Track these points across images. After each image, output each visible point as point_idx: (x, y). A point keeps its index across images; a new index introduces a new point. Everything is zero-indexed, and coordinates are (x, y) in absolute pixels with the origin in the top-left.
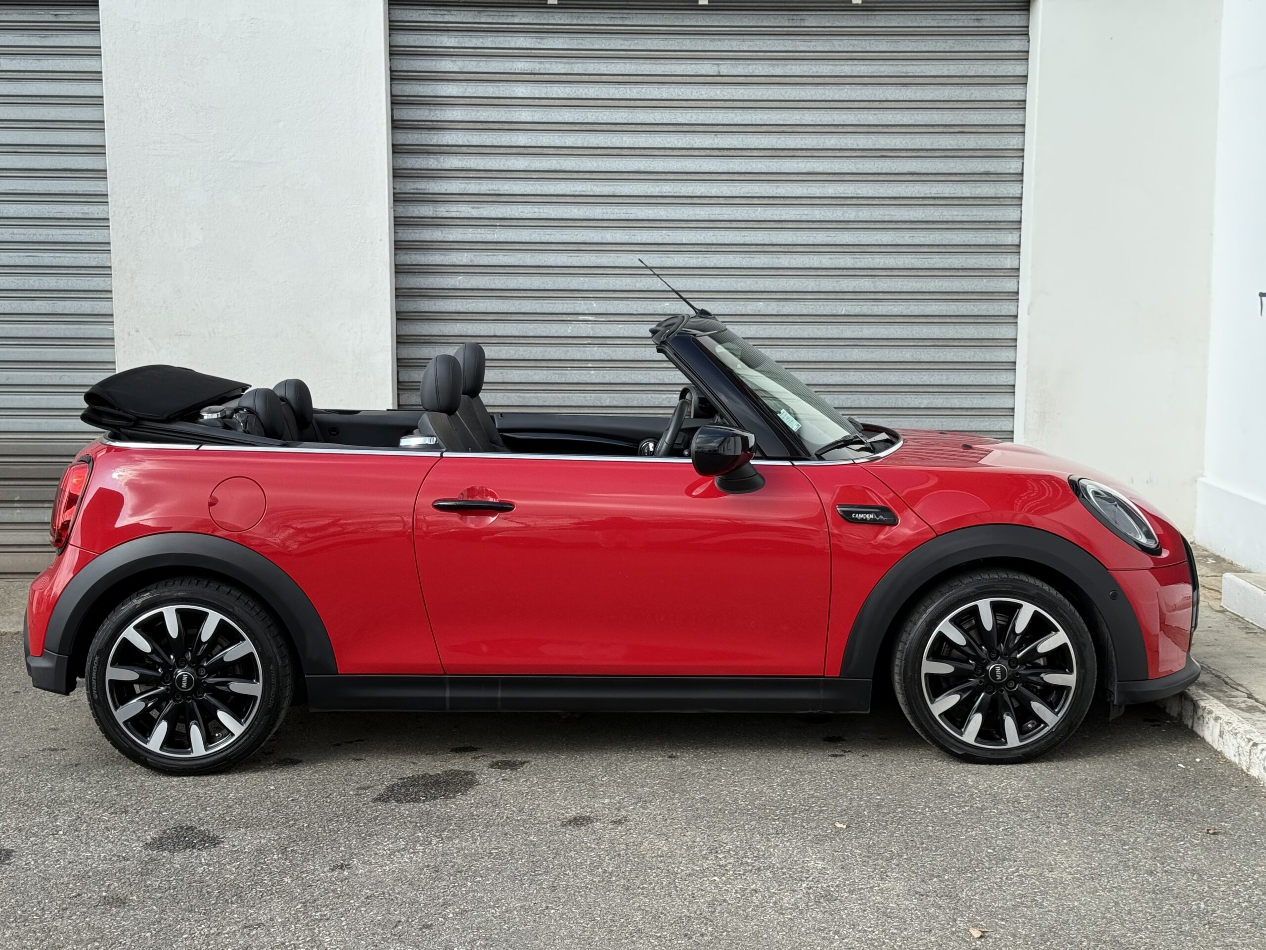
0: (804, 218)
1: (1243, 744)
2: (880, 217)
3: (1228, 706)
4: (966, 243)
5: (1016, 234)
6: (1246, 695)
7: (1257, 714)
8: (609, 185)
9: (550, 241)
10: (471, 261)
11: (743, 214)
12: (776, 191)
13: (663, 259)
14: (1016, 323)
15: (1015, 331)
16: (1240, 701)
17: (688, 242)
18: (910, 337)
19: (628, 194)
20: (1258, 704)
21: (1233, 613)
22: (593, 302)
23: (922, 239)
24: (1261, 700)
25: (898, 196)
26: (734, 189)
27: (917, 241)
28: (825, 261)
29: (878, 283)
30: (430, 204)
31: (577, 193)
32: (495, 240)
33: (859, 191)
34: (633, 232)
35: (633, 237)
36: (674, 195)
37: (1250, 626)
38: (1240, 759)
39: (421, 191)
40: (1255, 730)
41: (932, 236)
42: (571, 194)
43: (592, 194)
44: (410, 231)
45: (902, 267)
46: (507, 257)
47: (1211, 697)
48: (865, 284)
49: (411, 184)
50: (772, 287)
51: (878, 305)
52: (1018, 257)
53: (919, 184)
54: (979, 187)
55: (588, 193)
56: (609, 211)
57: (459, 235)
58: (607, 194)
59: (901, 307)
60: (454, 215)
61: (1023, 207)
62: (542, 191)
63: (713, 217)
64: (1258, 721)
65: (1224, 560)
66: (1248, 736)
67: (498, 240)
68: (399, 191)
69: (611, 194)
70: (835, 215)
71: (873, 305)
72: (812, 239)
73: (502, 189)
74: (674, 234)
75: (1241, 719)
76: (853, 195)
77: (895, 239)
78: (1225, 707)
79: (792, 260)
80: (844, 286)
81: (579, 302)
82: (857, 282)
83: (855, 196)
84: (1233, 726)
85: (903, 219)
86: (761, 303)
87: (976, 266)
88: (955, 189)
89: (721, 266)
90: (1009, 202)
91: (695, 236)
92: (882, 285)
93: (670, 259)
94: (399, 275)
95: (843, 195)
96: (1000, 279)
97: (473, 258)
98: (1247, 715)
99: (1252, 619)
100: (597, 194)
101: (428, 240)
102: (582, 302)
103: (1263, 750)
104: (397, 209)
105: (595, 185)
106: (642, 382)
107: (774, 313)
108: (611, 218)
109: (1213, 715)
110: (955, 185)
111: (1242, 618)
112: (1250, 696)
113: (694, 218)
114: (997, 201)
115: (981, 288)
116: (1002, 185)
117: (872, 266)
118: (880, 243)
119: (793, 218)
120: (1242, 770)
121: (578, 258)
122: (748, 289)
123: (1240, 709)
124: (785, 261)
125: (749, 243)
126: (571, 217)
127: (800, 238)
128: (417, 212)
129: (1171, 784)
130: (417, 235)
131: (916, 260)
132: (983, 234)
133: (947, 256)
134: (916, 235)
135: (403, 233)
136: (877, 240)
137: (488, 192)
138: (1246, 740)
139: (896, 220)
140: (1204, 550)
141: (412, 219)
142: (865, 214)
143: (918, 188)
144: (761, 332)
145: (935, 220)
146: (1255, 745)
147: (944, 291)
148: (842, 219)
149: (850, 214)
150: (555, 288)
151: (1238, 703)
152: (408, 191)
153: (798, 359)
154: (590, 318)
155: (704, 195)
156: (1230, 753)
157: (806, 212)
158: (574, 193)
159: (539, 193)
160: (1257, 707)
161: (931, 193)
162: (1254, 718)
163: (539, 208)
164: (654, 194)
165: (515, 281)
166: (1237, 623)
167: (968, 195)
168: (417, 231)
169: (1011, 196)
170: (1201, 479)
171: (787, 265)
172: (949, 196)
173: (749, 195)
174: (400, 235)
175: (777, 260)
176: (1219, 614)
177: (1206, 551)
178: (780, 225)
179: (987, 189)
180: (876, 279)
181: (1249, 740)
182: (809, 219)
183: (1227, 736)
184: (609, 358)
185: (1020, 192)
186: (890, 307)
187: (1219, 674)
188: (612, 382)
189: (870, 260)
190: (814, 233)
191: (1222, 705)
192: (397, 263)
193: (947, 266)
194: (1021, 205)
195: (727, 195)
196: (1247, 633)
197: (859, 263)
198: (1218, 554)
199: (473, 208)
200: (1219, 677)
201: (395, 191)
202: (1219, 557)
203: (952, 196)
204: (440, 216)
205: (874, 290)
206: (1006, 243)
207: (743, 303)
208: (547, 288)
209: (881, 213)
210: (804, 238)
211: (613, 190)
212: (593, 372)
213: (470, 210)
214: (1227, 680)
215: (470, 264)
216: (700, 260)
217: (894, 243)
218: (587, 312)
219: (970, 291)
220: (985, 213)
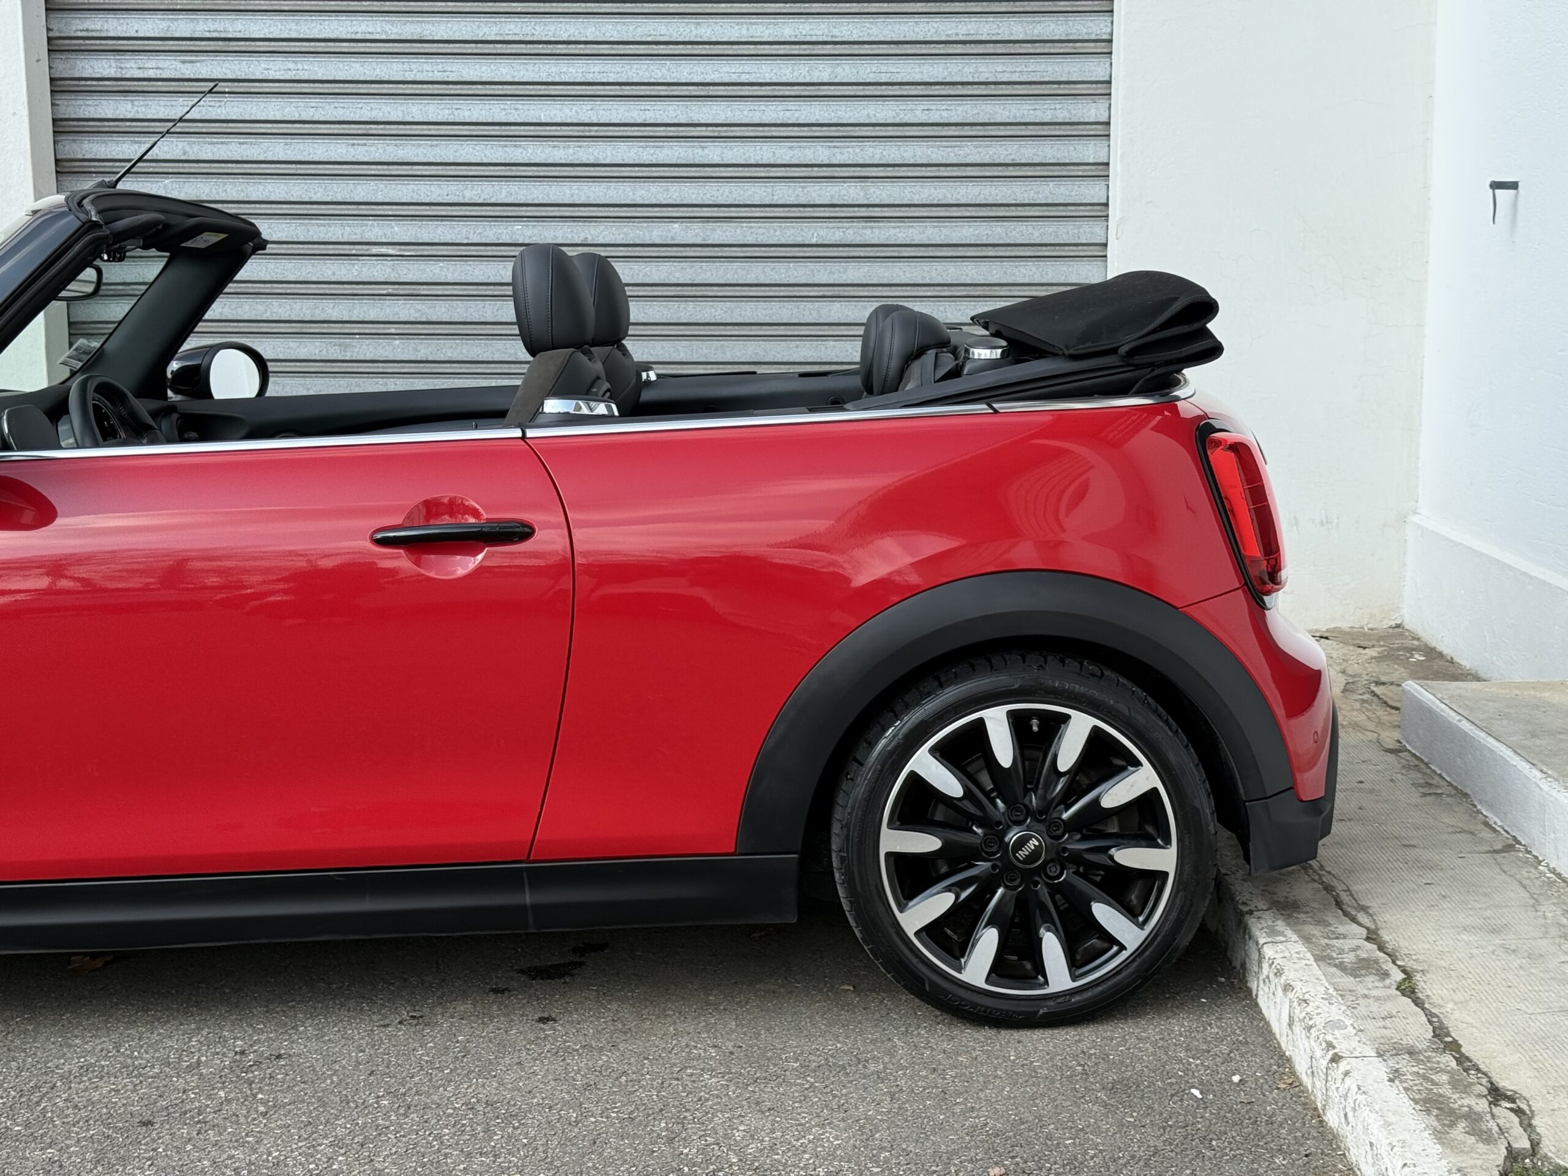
0: (744, 78)
1: (1318, 1053)
2: (872, 75)
3: (1318, 959)
4: (1018, 120)
5: (1102, 103)
6: (1364, 932)
7: (1371, 980)
8: (413, 22)
9: (316, 118)
10: (184, 154)
11: (641, 73)
12: (695, 32)
13: (508, 149)
14: (1106, 256)
15: (1103, 270)
16: (1346, 948)
17: (549, 121)
18: (928, 281)
19: (445, 38)
20: (1382, 955)
21: (1414, 755)
22: (393, 223)
23: (945, 114)
24: (1390, 947)
25: (902, 39)
26: (625, 28)
27: (935, 118)
28: (782, 152)
29: (872, 190)
30: (111, 56)
31: (359, 36)
32: (222, 118)
33: (835, 32)
34: (456, 103)
35: (456, 112)
36: (522, 39)
37: (1436, 780)
38: (1314, 1083)
39: (95, 34)
40: (1348, 1022)
41: (960, 108)
42: (349, 37)
43: (384, 37)
44: (79, 102)
45: (912, 162)
46: (244, 146)
47: (1295, 937)
48: (852, 192)
49: (77, 21)
50: (693, 196)
51: (872, 228)
52: (1106, 143)
53: (937, 19)
54: (1040, 22)
55: (377, 37)
56: (413, 66)
57: (162, 109)
58: (409, 38)
59: (911, 230)
60: (151, 74)
61: (1113, 56)
62: (298, 32)
63: (590, 78)
64: (1366, 996)
65: (1441, 655)
66: (1329, 1038)
67: (229, 118)
68: (57, 34)
69: (416, 38)
70: (796, 73)
71: (864, 228)
72: (758, 114)
73: (231, 29)
74: (526, 107)
75: (1331, 991)
76: (825, 39)
77: (898, 115)
78: (1312, 961)
79: (725, 151)
80: (814, 194)
81: (370, 222)
82: (836, 189)
83: (829, 39)
84: (1309, 1009)
85: (911, 80)
86: (676, 225)
87: (1037, 160)
88: (999, 27)
89: (607, 162)
90: (1091, 47)
91: (561, 110)
92: (878, 193)
93: (520, 150)
94: (62, 178)
95: (808, 39)
96: (1078, 182)
97: (187, 148)
98: (1348, 981)
99: (1441, 769)
100: (392, 37)
101: (110, 116)
102: (375, 223)
103: (1347, 1074)
104: (55, 65)
105: (389, 21)
106: (480, 359)
107: (699, 241)
108: (418, 79)
109: (1283, 980)
110: (999, 19)
111: (1426, 764)
112: (1372, 936)
113: (558, 80)
114: (1070, 48)
115: (1046, 198)
116: (1079, 18)
117: (861, 161)
118: (873, 121)
119: (726, 80)
120: (1316, 1109)
121: (366, 148)
122: (654, 202)
123: (1342, 967)
124: (714, 152)
125: (651, 121)
126: (349, 78)
127: (738, 113)
128: (90, 70)
129: (1151, 1143)
130: (92, 109)
131: (935, 150)
132: (1048, 103)
133: (987, 142)
134: (934, 107)
135: (68, 106)
136: (868, 115)
137: (208, 35)
138: (1324, 1045)
139: (899, 80)
140: (1414, 639)
141: (83, 83)
142: (846, 71)
143: (936, 26)
144: (677, 275)
145: (965, 80)
146: (1336, 1059)
147: (983, 202)
148: (807, 80)
149: (822, 71)
150: (328, 199)
151: (1341, 952)
152: (72, 34)
153: (740, 320)
154: (390, 250)
155: (573, 39)
156: (1301, 1067)
157: (747, 69)
158: (353, 37)
159: (294, 35)
160: (1376, 962)
161: (957, 34)
162: (1361, 990)
163: (295, 62)
164: (489, 38)
165: (261, 188)
166: (1414, 775)
167: (1021, 37)
168: (90, 102)
169: (1093, 37)
170: (1415, 519)
171: (717, 160)
172: (988, 38)
173: (649, 39)
174: (62, 109)
175: (700, 151)
176: (1391, 758)
177: (1418, 639)
178: (705, 91)
179: (1053, 26)
180: (869, 183)
181: (1330, 1045)
182: (752, 80)
183: (1298, 1028)
184: (424, 319)
185: (1109, 30)
186: (892, 231)
187: (1335, 883)
188: (430, 358)
189: (857, 150)
190: (762, 105)
191: (1309, 955)
192: (59, 157)
193: (987, 160)
194: (1111, 53)
195: (612, 39)
196: (1425, 795)
197: (838, 156)
198: (1433, 644)
199: (184, 62)
200: (1329, 889)
201: (51, 34)
202: (1433, 650)
203: (994, 38)
204: (128, 76)
205: (866, 202)
206: (1086, 120)
207: (645, 225)
208: (314, 199)
209: (874, 69)
210: (745, 113)
211: (419, 30)
212: (397, 342)
213: (179, 65)
214: (1345, 897)
215: (183, 158)
216: (571, 151)
217: (897, 121)
218: (384, 240)
219: (1027, 202)
220: (1050, 69)
